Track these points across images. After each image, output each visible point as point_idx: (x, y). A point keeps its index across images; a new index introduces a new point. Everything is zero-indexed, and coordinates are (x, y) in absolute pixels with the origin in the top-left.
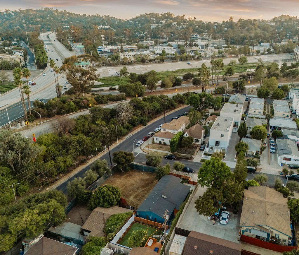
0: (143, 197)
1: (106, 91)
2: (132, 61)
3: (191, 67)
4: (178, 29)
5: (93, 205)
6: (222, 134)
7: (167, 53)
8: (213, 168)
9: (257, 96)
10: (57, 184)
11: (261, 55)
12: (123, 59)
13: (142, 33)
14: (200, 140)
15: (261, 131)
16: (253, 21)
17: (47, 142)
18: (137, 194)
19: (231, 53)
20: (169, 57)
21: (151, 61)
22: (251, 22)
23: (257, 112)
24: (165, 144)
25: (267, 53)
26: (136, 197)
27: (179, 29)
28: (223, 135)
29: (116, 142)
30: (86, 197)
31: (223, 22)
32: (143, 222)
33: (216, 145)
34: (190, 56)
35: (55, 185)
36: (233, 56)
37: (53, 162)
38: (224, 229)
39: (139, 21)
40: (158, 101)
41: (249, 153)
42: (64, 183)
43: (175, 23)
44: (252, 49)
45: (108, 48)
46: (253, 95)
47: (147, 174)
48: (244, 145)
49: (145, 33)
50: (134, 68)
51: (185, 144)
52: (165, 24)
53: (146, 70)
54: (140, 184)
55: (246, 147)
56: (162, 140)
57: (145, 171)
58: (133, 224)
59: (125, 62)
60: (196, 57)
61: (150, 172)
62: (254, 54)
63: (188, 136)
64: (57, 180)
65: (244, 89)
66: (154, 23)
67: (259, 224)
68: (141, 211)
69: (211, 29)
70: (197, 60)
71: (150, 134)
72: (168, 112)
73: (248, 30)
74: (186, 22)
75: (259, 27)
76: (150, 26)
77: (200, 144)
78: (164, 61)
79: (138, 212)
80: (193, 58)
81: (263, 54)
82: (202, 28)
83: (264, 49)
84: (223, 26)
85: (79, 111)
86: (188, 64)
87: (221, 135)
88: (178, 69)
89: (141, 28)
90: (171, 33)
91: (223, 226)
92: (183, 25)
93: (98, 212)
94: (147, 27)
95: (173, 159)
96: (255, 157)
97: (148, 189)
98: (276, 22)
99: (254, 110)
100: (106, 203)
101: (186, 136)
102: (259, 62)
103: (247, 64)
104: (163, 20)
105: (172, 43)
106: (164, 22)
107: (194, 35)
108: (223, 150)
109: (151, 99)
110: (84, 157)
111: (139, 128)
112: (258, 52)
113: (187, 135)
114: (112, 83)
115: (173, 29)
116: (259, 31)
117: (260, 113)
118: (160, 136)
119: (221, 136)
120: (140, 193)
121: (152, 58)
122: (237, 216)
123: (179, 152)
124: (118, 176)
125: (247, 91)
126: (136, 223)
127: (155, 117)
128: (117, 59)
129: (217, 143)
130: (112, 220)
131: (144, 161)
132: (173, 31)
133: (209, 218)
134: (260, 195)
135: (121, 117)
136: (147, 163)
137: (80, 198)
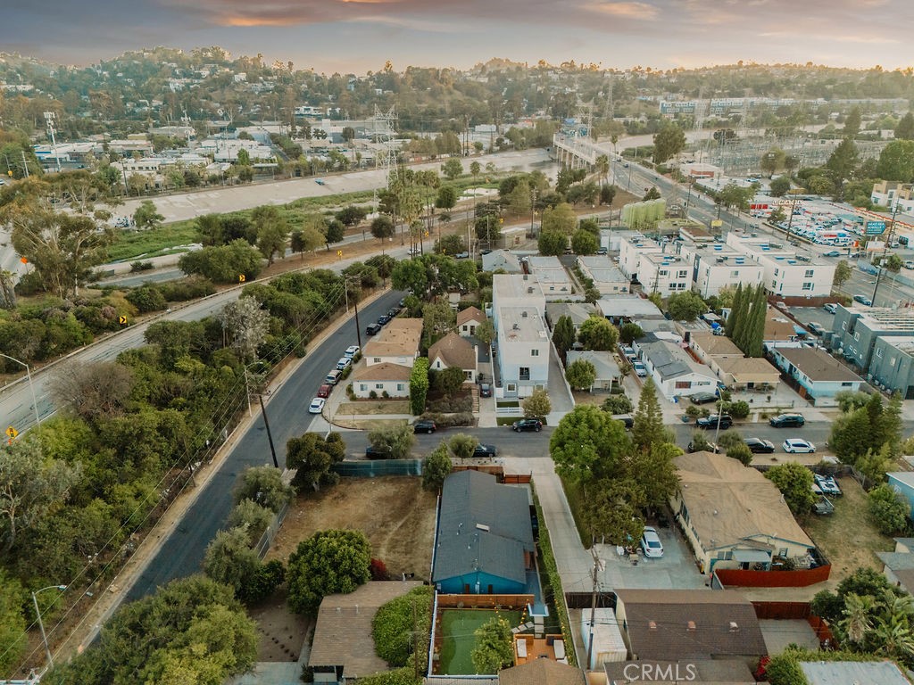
0: (413, 542)
1: (123, 274)
2: (157, 186)
3: (329, 193)
4: (253, 93)
5: (311, 595)
6: (535, 349)
7: (251, 157)
8: (592, 431)
9: (537, 252)
10: (137, 565)
11: (486, 154)
12: (132, 179)
13: (145, 104)
14: (473, 371)
15: (608, 330)
16: (440, 72)
17: (61, 448)
18: (392, 539)
19: (417, 152)
20: (261, 168)
21: (214, 180)
22: (439, 76)
23: (558, 289)
24: (386, 396)
25: (498, 148)
26: (394, 547)
27: (257, 93)
28: (537, 351)
29: (247, 414)
30: (269, 580)
31: (369, 73)
32: (465, 603)
33: (521, 378)
34: (322, 164)
35: (131, 570)
36: (424, 158)
37: (99, 502)
38: (664, 569)
39: (126, 71)
40: (313, 287)
41: (597, 385)
42: (155, 559)
43: (242, 76)
44: (466, 140)
45: (61, 150)
46: (524, 249)
47: (385, 481)
48: (588, 367)
49: (154, 104)
50: (171, 203)
51: (447, 387)
52: (209, 79)
53: (208, 206)
54: (384, 512)
55: (592, 372)
56: (378, 386)
57: (376, 475)
58: (442, 614)
59: (137, 186)
60: (337, 165)
61: (391, 474)
62: (472, 152)
63: (443, 366)
64: (129, 554)
65: (501, 237)
66: (175, 76)
67: (743, 534)
68: (449, 576)
69: (344, 93)
70: (339, 173)
71: (333, 378)
72: (345, 311)
73: (433, 94)
74: (270, 75)
75: (456, 87)
76: (167, 84)
77: (474, 382)
78: (251, 180)
79: (438, 582)
80: (328, 167)
81: (490, 151)
82: (318, 89)
83: (489, 140)
84: (371, 83)
85: (96, 341)
86: (319, 183)
87: (533, 351)
88: (296, 198)
89: (137, 89)
90: (237, 102)
91: (656, 561)
92: (265, 83)
93: (339, 609)
94: (157, 86)
95: (430, 432)
96: (614, 392)
97: (412, 520)
98: (490, 75)
99: (551, 285)
100: (348, 580)
101: (439, 366)
102: (488, 171)
103: (463, 177)
104: (200, 68)
105: (250, 130)
106: (205, 73)
107: (302, 109)
108: (540, 387)
109: (295, 282)
110: (182, 472)
111: (289, 366)
112: (479, 147)
113: (442, 364)
114: (122, 250)
115: (238, 92)
116: (458, 95)
117: (564, 289)
118: (370, 378)
119: (533, 354)
120: (397, 534)
121: (217, 173)
122: (670, 531)
123: (436, 412)
124: (309, 503)
125: (508, 242)
126: (448, 613)
127: (319, 331)
128: (112, 180)
129: (524, 373)
130: (393, 621)
131: (354, 450)
132: (241, 99)
133: (620, 550)
134: (703, 473)
135: (246, 340)
136: (367, 453)
137: (253, 586)
